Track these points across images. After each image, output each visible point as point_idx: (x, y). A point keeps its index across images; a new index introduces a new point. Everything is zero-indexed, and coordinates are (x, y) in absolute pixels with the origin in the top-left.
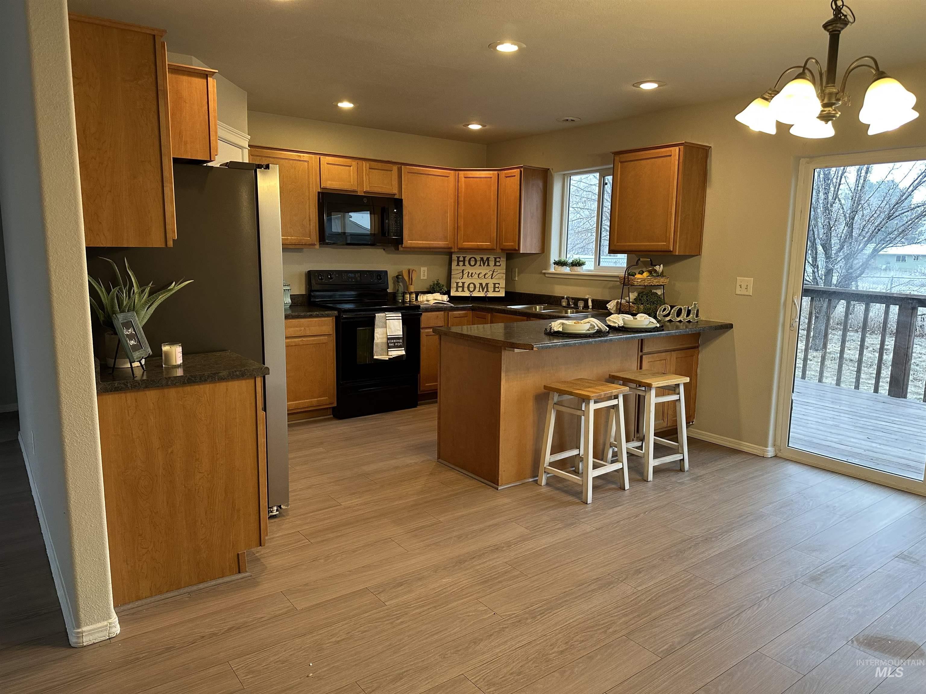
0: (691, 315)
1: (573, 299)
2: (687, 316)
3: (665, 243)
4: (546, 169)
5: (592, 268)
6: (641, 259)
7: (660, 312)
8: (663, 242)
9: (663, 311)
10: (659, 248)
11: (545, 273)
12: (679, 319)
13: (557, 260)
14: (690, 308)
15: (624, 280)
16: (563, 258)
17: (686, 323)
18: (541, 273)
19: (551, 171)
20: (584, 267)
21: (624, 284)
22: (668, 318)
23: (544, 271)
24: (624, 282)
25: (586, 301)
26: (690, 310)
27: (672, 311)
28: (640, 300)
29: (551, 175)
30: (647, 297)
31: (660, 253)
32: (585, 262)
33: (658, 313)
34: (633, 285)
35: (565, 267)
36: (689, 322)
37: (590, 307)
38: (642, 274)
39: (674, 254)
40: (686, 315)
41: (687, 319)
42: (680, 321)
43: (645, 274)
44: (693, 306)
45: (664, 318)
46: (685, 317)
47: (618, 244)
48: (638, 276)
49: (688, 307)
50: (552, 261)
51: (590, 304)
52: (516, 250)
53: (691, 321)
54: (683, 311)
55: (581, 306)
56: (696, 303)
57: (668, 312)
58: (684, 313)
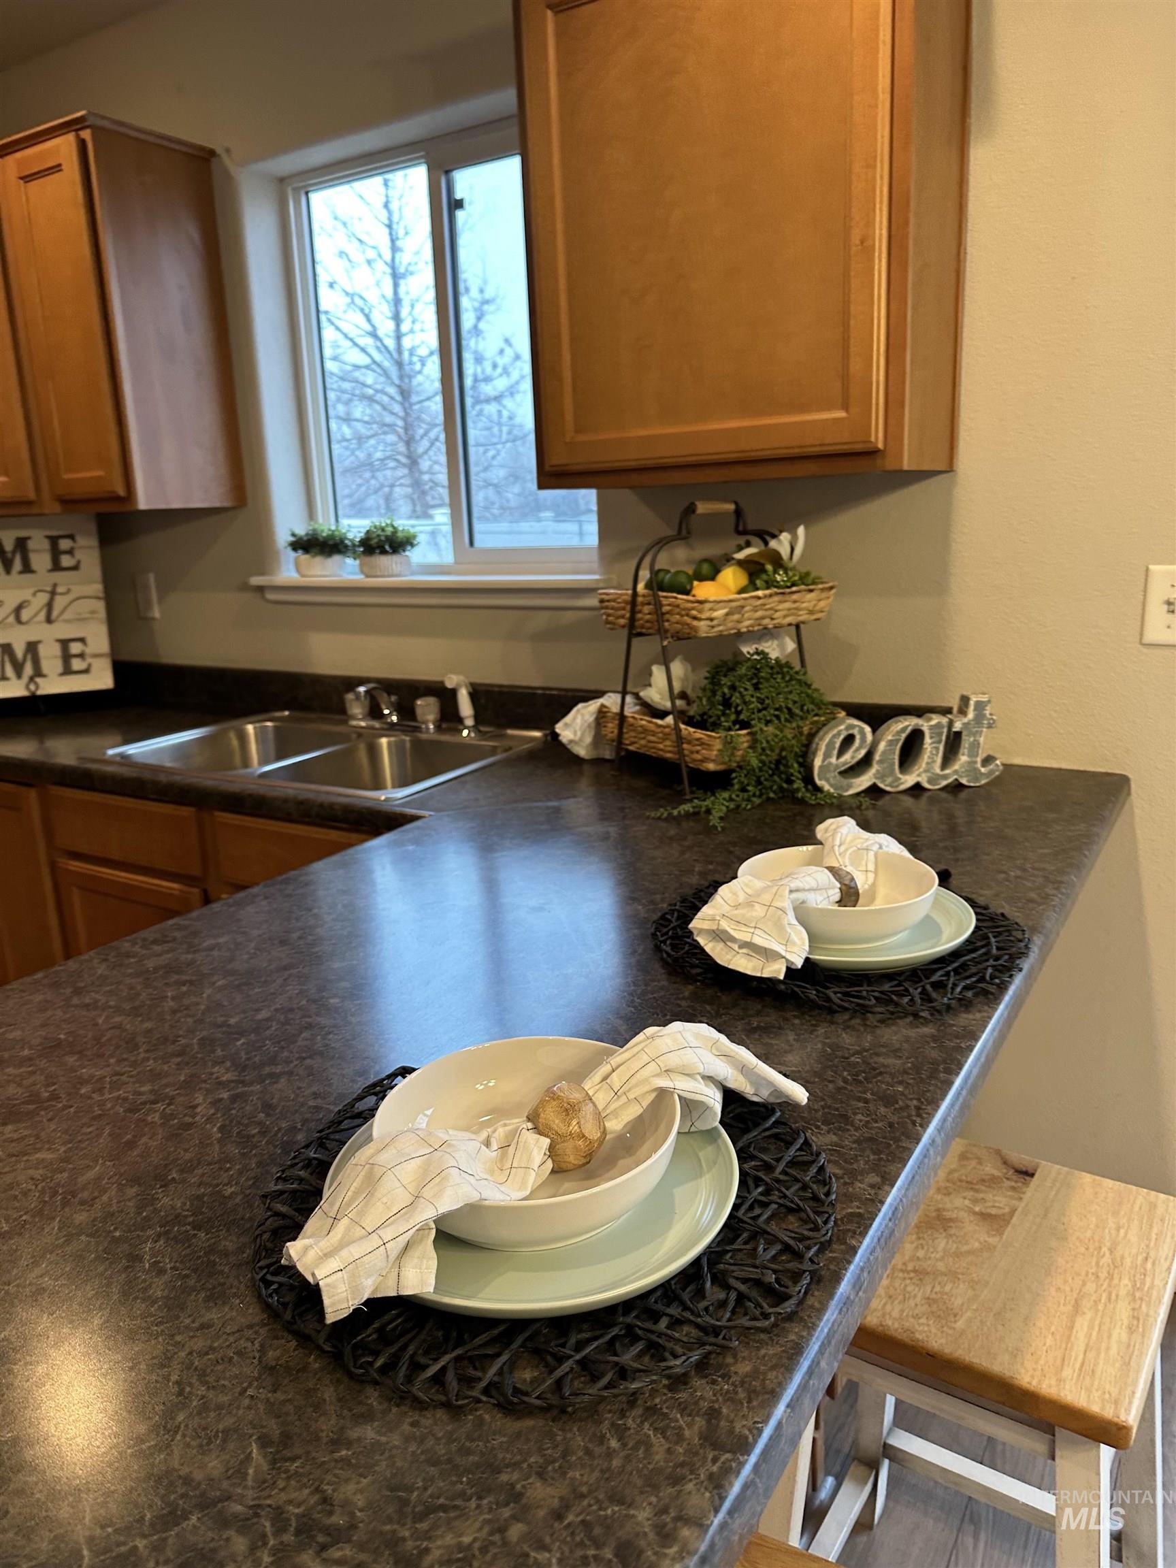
0: (964, 758)
1: (388, 686)
2: (946, 762)
3: (841, 414)
4: (202, 148)
5: (448, 557)
6: (702, 508)
7: (827, 755)
8: (830, 407)
9: (841, 752)
10: (812, 442)
11: (261, 589)
12: (909, 780)
13: (301, 531)
14: (957, 726)
15: (633, 612)
16: (325, 525)
17: (944, 795)
18: (245, 587)
19: (224, 156)
20: (415, 556)
21: (634, 631)
22: (863, 782)
23: (256, 581)
24: (632, 619)
25: (447, 697)
26: (958, 735)
27: (882, 746)
28: (727, 703)
29: (228, 177)
30: (756, 687)
31: (812, 468)
32: (415, 537)
33: (818, 762)
34: (685, 638)
35: (337, 558)
36: (957, 787)
37: (470, 722)
38: (713, 578)
39: (890, 464)
40: (939, 760)
41: (945, 777)
42: (917, 789)
43: (731, 578)
44: (971, 715)
45: (845, 782)
46: (938, 770)
47: (582, 438)
48: (704, 590)
49: (951, 723)
50: (283, 537)
51: (466, 708)
52: (117, 499)
53: (964, 781)
54: (927, 740)
55: (431, 717)
56: (984, 698)
57: (863, 752)
58: (932, 750)
